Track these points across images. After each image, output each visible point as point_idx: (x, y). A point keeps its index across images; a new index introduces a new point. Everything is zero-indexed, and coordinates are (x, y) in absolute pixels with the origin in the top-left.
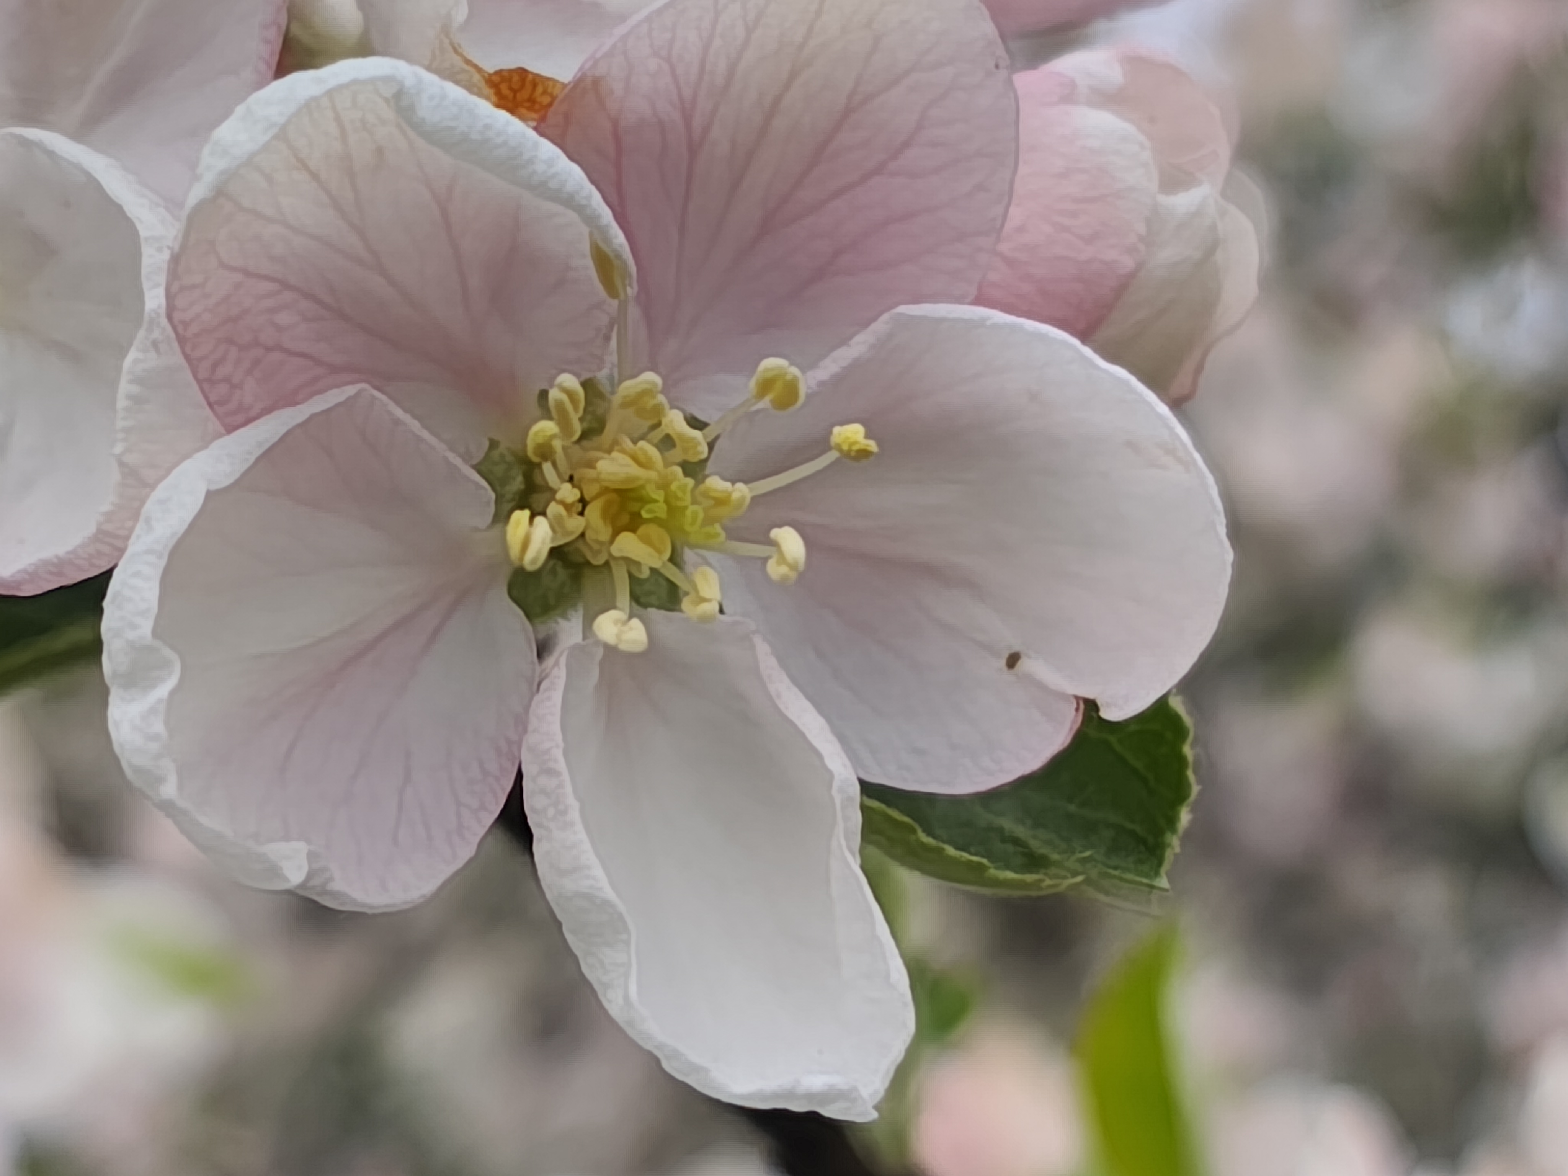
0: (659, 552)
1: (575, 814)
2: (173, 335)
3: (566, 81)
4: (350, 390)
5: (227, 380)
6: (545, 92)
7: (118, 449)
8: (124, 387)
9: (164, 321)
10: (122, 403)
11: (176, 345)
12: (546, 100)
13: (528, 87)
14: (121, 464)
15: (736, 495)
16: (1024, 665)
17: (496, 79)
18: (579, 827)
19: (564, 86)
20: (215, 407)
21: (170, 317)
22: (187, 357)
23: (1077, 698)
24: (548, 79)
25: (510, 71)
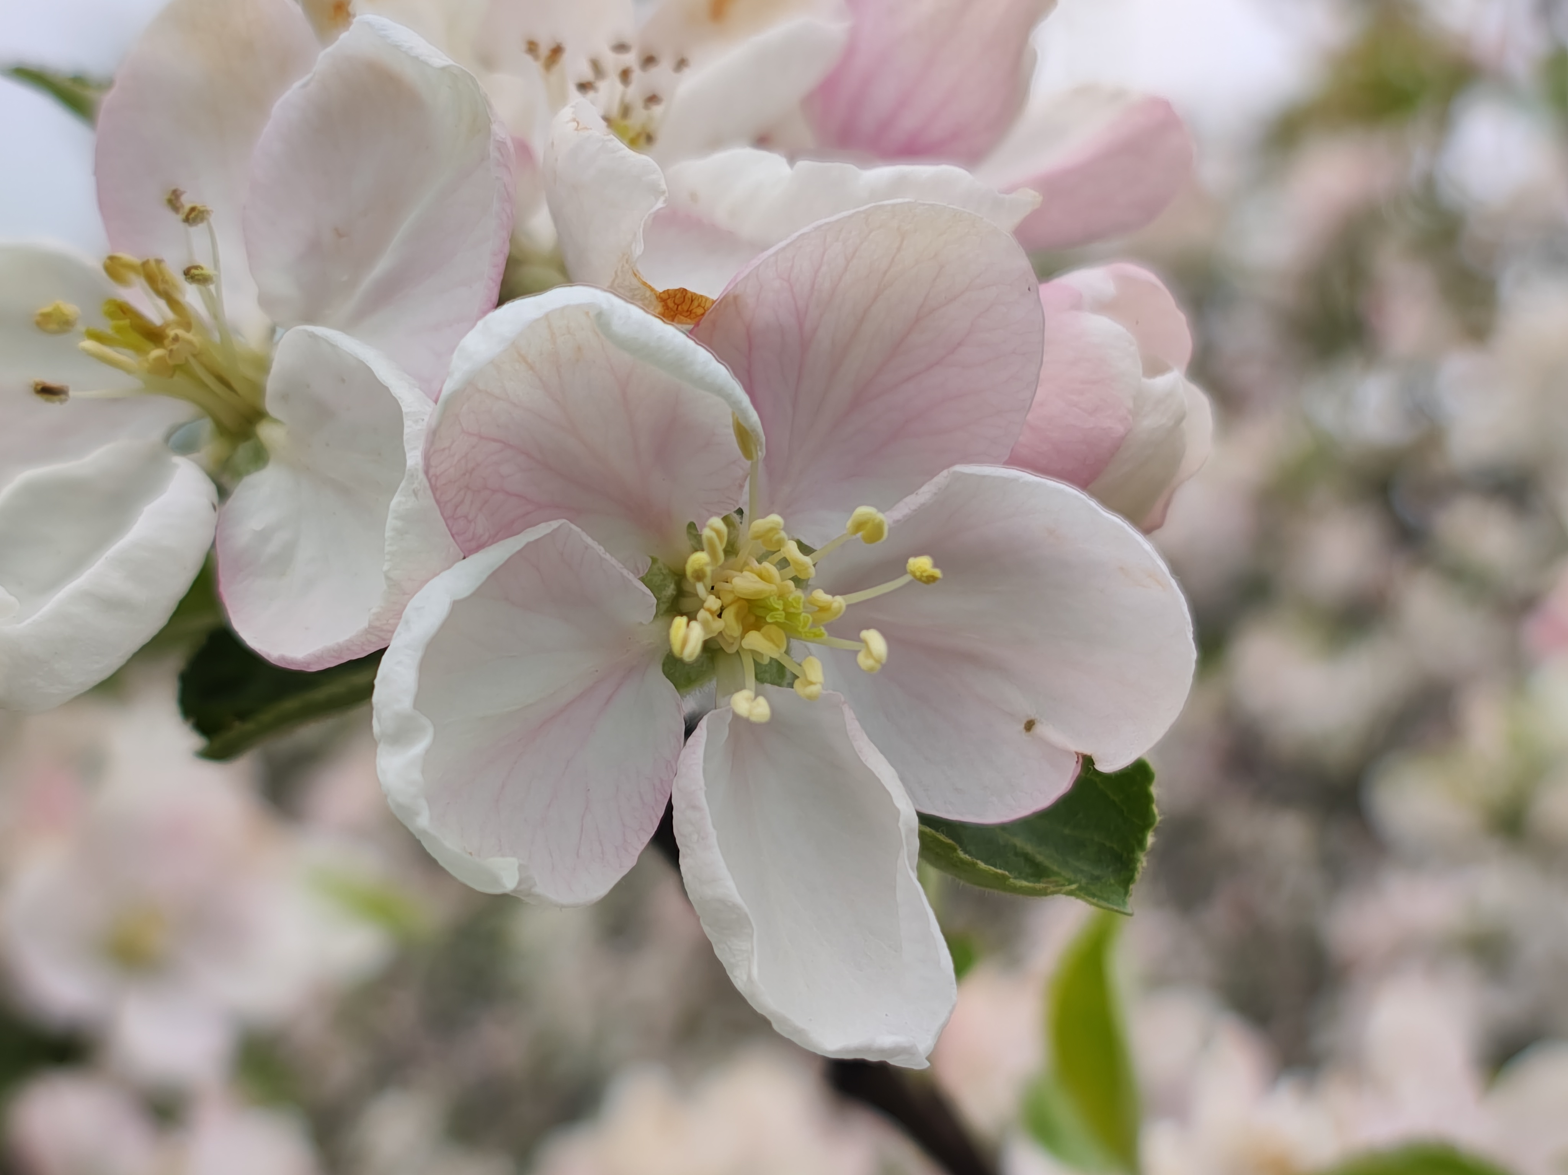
0: (778, 646)
1: (713, 840)
2: (427, 485)
3: (715, 298)
4: (555, 524)
5: (466, 517)
6: (699, 305)
7: (385, 568)
8: (391, 522)
9: (421, 475)
10: (388, 534)
11: (429, 492)
12: (700, 311)
13: (688, 302)
15: (835, 605)
16: (1038, 729)
17: (665, 296)
18: (717, 850)
19: (714, 302)
20: (456, 537)
21: (426, 473)
22: (438, 502)
23: (1077, 753)
24: (702, 296)
25: (676, 290)
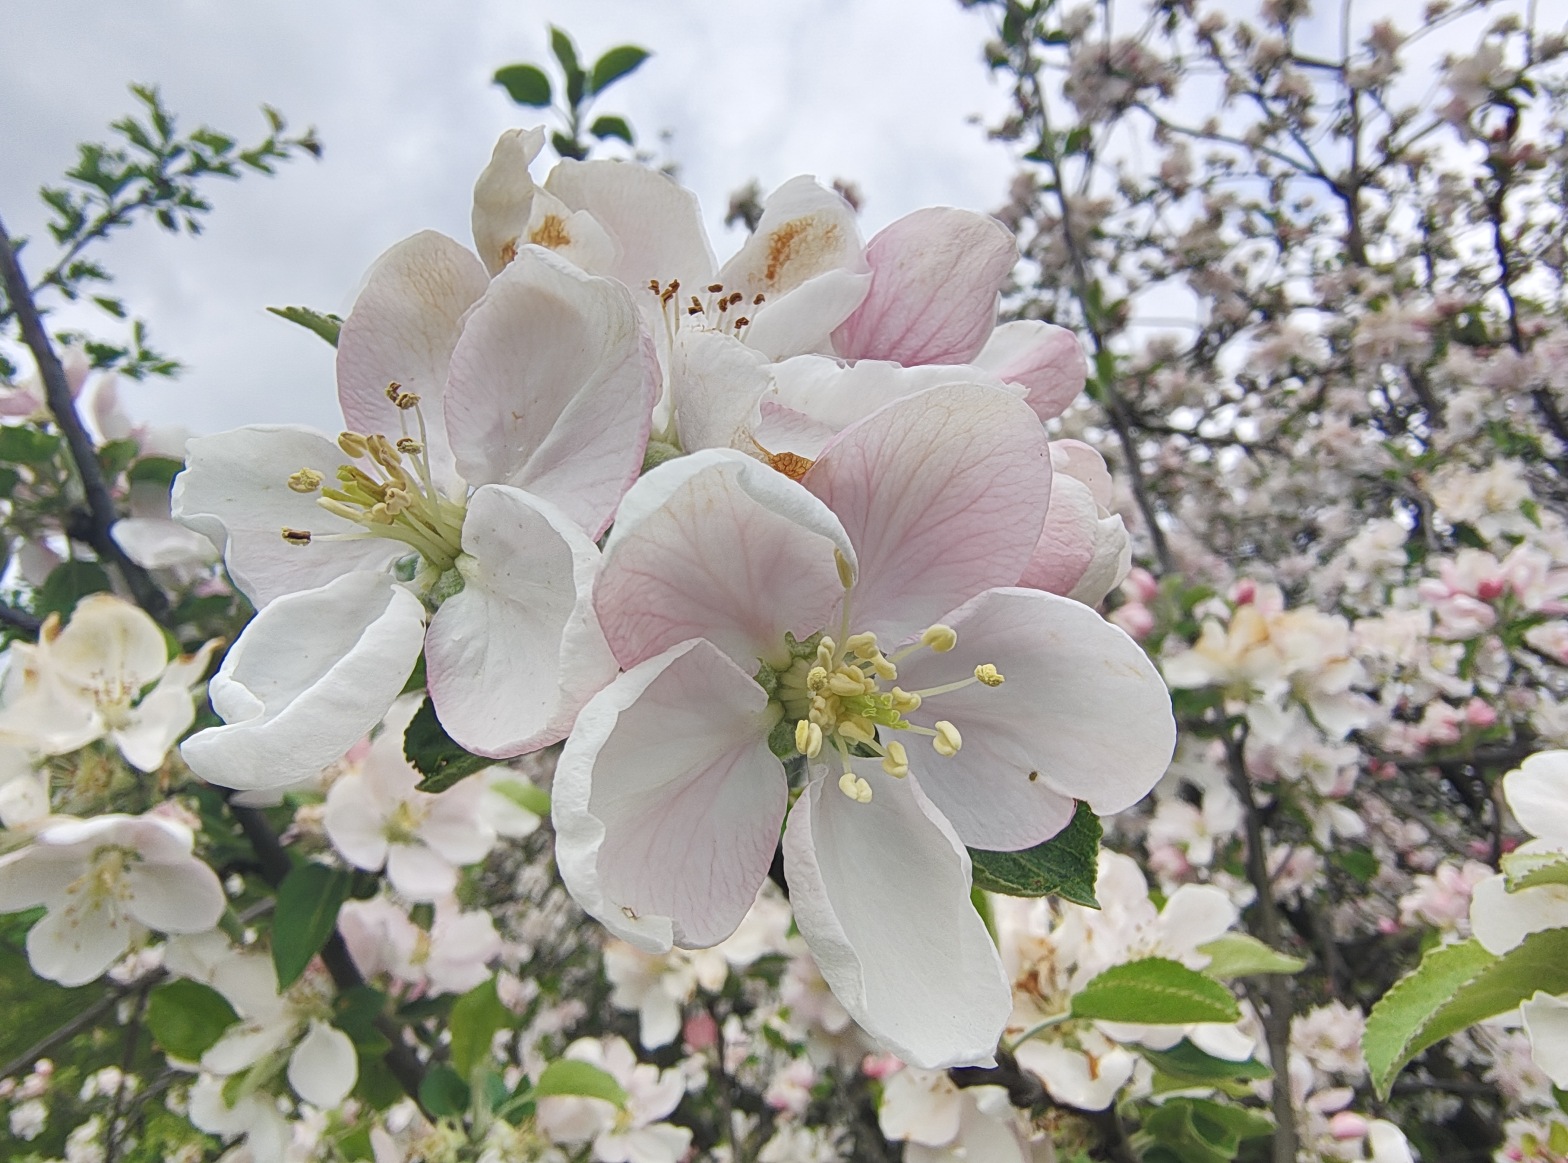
0: (869, 734)
1: (824, 892)
2: (595, 614)
3: (814, 460)
4: (695, 642)
5: (623, 638)
6: (802, 466)
7: (560, 682)
8: (564, 643)
9: (589, 606)
10: (562, 654)
11: (596, 619)
12: (802, 471)
13: (794, 463)
14: (562, 690)
15: (913, 701)
16: (1040, 778)
17: (777, 459)
18: (827, 900)
19: (813, 463)
20: (618, 655)
21: (595, 606)
22: (602, 628)
23: (1075, 799)
24: (804, 459)
25: (786, 454)
